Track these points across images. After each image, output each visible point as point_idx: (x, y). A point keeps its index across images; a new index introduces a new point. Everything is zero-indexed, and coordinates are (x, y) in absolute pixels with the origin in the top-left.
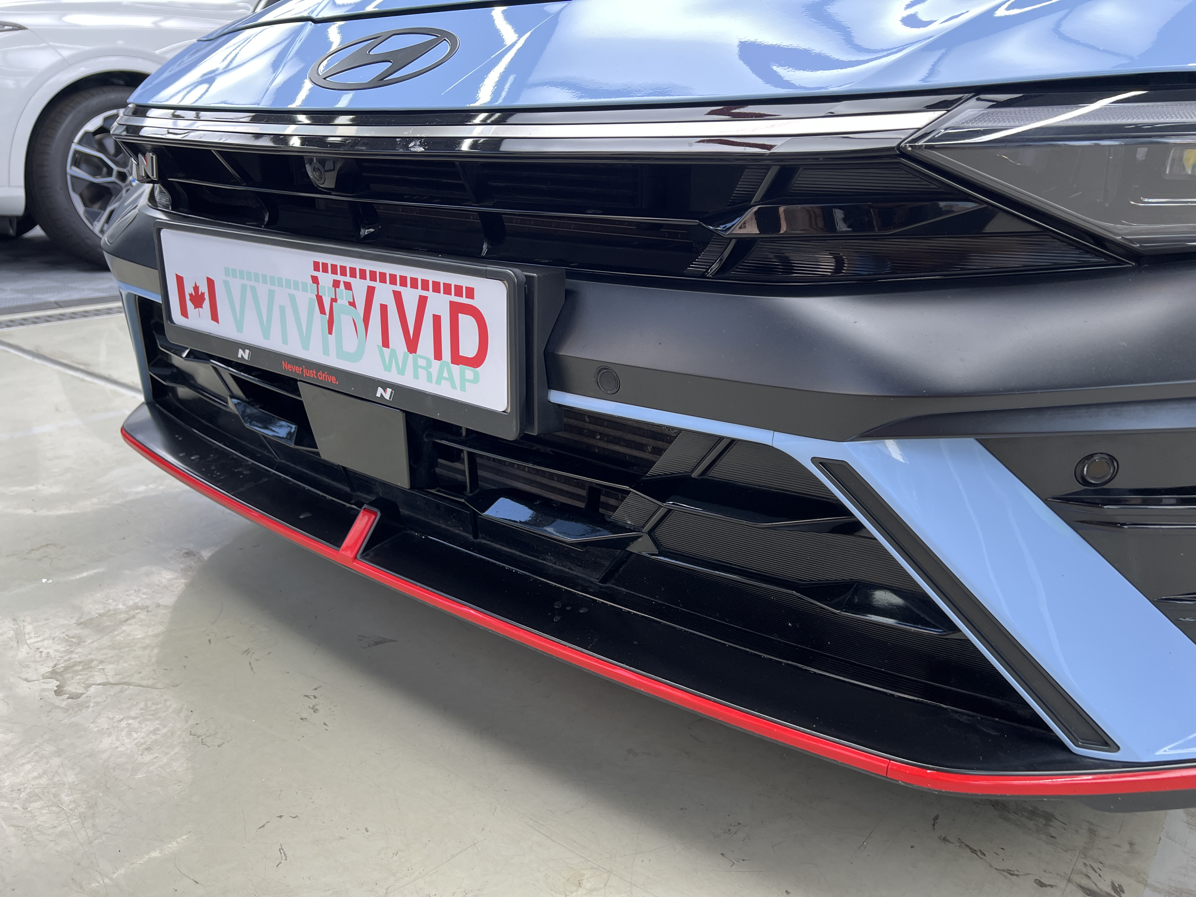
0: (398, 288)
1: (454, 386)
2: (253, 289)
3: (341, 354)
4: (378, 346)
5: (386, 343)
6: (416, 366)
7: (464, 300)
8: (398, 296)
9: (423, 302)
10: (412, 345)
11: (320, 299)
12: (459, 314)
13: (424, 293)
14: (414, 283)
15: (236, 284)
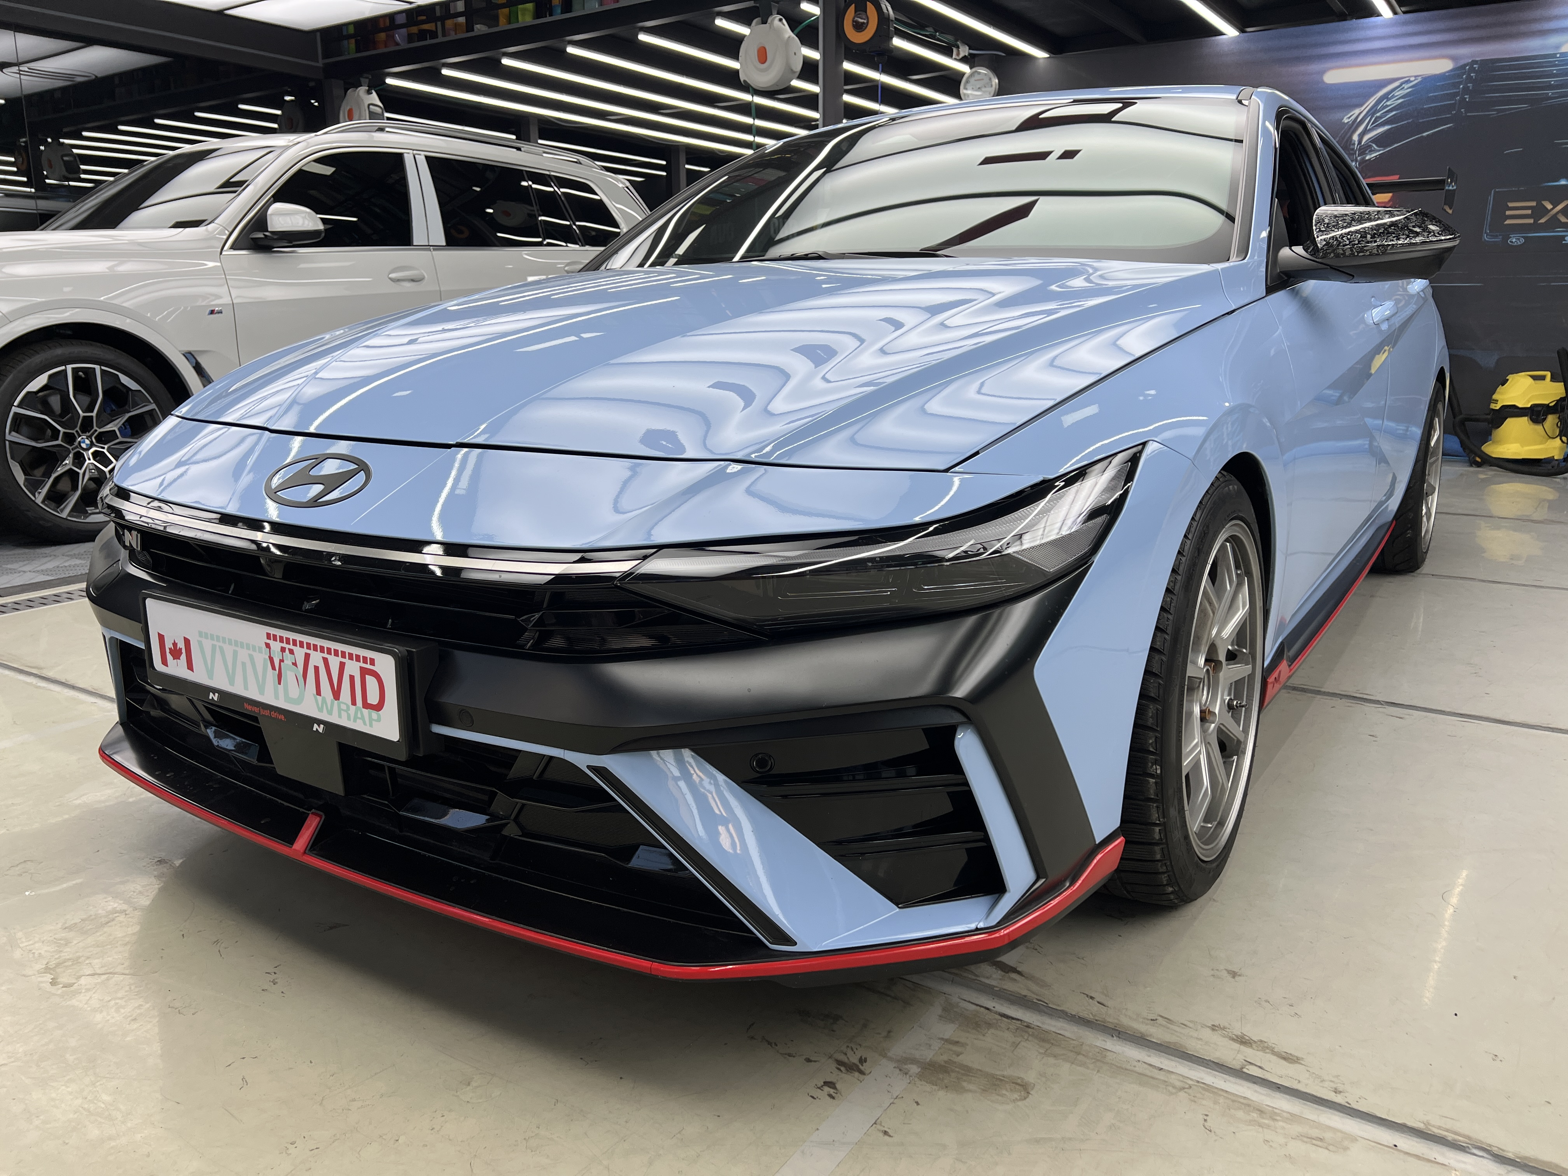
0: (326, 655)
1: (365, 724)
2: (221, 648)
3: (288, 699)
4: (314, 694)
5: (319, 693)
6: (340, 710)
7: (368, 666)
8: (326, 661)
9: (342, 666)
10: (336, 695)
11: (271, 660)
12: (367, 676)
13: (343, 660)
14: (336, 653)
15: (207, 644)
